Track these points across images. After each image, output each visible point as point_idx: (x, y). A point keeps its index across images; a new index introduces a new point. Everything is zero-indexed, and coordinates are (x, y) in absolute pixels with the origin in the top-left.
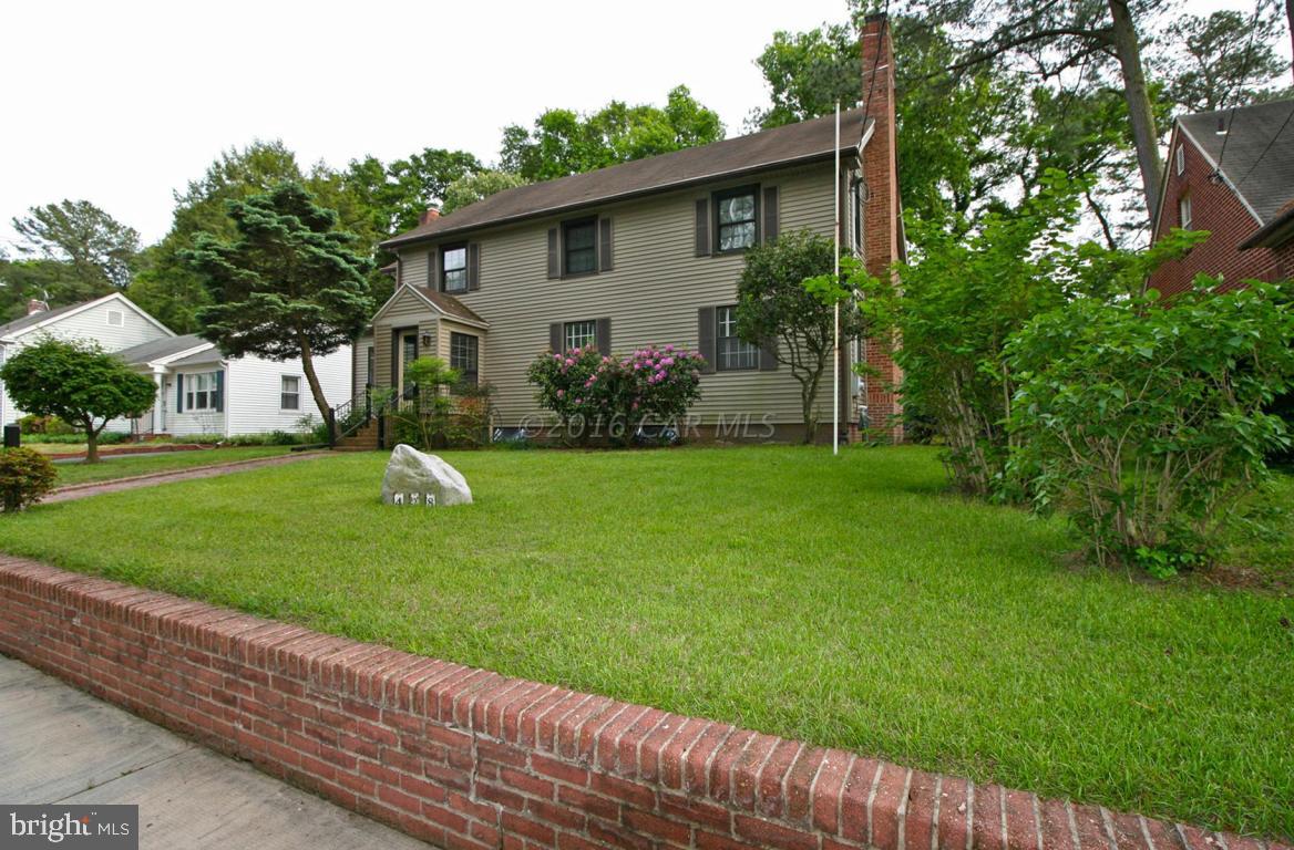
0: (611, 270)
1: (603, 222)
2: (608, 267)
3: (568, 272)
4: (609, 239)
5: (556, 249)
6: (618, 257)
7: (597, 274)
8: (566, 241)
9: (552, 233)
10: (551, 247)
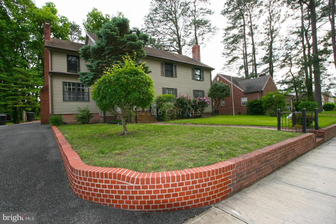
2: (176, 77)
3: (166, 75)
4: (176, 70)
6: (178, 75)
7: (173, 77)
8: (166, 67)
9: (162, 64)
10: (162, 67)
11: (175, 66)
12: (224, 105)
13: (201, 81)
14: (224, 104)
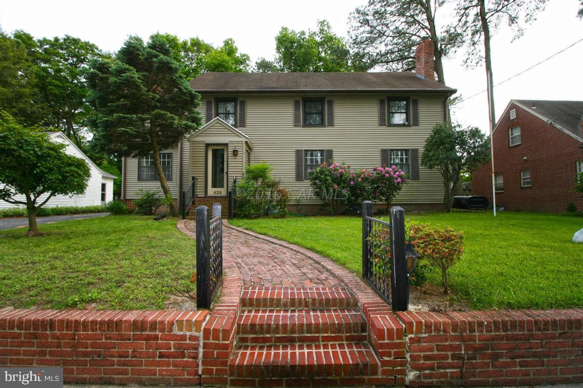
0: (333, 126)
1: (328, 101)
2: (331, 124)
3: (306, 124)
4: (332, 110)
5: (300, 111)
6: (336, 120)
7: (325, 127)
8: (304, 107)
9: (297, 103)
10: (297, 109)
11: (331, 103)
12: (528, 183)
13: (409, 125)
14: (529, 180)
